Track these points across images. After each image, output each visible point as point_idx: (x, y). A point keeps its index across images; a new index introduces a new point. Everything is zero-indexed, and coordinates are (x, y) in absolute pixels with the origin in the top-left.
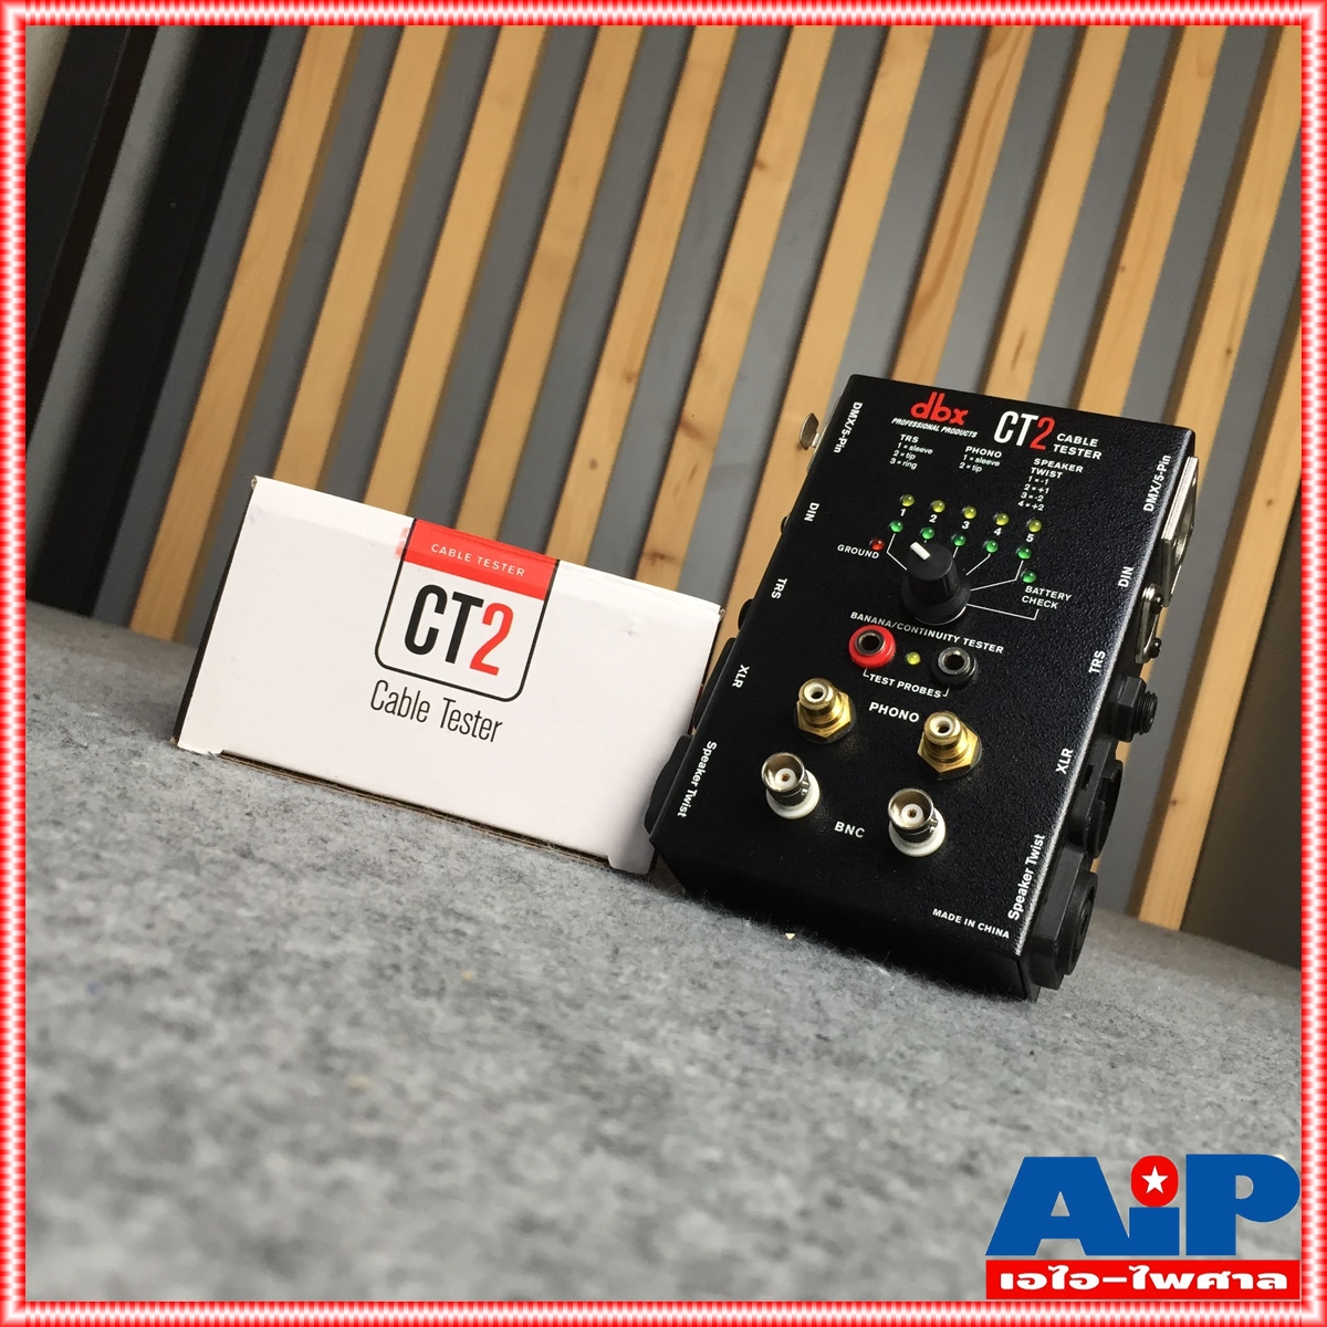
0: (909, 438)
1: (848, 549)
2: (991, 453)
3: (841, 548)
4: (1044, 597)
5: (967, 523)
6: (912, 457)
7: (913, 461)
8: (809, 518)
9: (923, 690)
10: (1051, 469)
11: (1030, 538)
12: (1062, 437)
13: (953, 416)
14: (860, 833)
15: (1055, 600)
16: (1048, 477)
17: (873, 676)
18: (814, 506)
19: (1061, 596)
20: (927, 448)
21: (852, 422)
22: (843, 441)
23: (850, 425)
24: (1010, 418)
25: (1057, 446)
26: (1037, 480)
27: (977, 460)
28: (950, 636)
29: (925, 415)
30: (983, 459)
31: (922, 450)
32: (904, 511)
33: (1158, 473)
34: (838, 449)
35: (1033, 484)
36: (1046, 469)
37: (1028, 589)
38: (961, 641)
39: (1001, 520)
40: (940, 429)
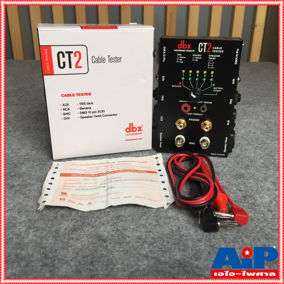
0: (179, 55)
1: (174, 86)
2: (199, 55)
3: (172, 86)
4: (217, 89)
5: (198, 75)
6: (181, 60)
7: (182, 61)
8: (163, 80)
9: (198, 114)
10: (213, 57)
11: (212, 76)
12: (214, 48)
13: (188, 46)
14: (194, 143)
15: (220, 90)
16: (213, 60)
17: (188, 113)
18: (163, 77)
19: (221, 88)
20: (184, 57)
21: (165, 53)
22: (164, 58)
24: (201, 45)
25: (213, 51)
27: (196, 58)
28: (201, 102)
29: (181, 48)
30: (198, 57)
31: (183, 57)
32: (183, 74)
33: (236, 54)
34: (164, 61)
35: (210, 62)
36: (212, 57)
37: (214, 88)
38: (203, 102)
39: (205, 72)
40: (186, 51)
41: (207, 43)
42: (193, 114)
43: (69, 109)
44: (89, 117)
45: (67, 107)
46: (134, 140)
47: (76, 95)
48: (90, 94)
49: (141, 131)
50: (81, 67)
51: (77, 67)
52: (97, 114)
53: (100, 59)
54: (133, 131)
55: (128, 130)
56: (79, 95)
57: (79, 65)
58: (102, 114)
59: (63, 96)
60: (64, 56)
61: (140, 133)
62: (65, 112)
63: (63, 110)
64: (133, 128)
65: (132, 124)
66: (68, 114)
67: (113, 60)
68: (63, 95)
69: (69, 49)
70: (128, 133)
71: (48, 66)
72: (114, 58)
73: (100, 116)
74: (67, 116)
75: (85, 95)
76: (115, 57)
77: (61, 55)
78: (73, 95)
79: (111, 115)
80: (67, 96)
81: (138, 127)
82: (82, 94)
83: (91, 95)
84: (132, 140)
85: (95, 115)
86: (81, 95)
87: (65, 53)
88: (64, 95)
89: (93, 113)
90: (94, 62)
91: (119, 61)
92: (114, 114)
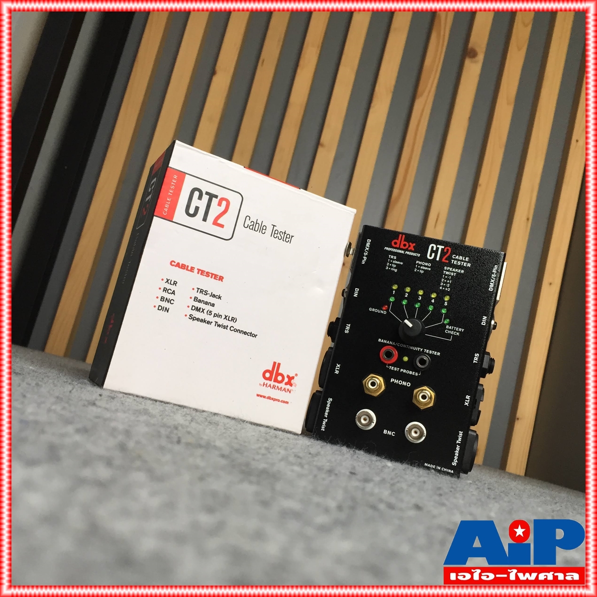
0: (392, 257)
1: (373, 310)
2: (426, 264)
3: (370, 309)
4: (453, 330)
5: (420, 297)
6: (394, 266)
7: (395, 268)
8: (356, 295)
9: (411, 373)
10: (451, 272)
11: (446, 304)
12: (454, 256)
13: (410, 246)
14: (393, 434)
15: (458, 332)
16: (450, 276)
17: (390, 367)
18: (357, 290)
19: (460, 330)
20: (401, 262)
21: (367, 249)
22: (365, 258)
23: (367, 250)
24: (433, 247)
25: (453, 261)
26: (446, 277)
27: (421, 267)
28: (419, 348)
29: (398, 246)
30: (424, 267)
31: (398, 263)
32: (394, 291)
33: (493, 273)
34: (363, 263)
35: (444, 278)
36: (449, 271)
37: (447, 327)
38: (423, 350)
39: (434, 296)
40: (405, 252)
41: (443, 247)
42: (400, 370)
43: (173, 293)
44: (205, 321)
45: (173, 288)
46: (274, 400)
47: (196, 271)
48: (221, 278)
49: (291, 385)
50: (222, 226)
51: (215, 223)
52: (221, 321)
53: (257, 224)
54: (276, 380)
55: (268, 375)
56: (201, 272)
57: (220, 221)
58: (230, 324)
59: (173, 263)
60: (200, 198)
61: (288, 390)
62: (166, 295)
63: (164, 290)
64: (278, 374)
65: (279, 364)
66: (169, 301)
67: (279, 235)
68: (175, 262)
69: (213, 190)
70: (266, 382)
71: (168, 204)
72: (281, 233)
73: (225, 327)
74: (165, 304)
75: (211, 277)
76: (284, 232)
77: (197, 194)
78: (192, 269)
79: (245, 333)
80: (179, 267)
81: (288, 376)
82: (208, 274)
83: (222, 281)
84: (269, 398)
85: (216, 322)
86: (205, 274)
87: (204, 193)
88: (175, 264)
89: (214, 316)
90: (246, 226)
91: (287, 241)
92: (251, 333)
